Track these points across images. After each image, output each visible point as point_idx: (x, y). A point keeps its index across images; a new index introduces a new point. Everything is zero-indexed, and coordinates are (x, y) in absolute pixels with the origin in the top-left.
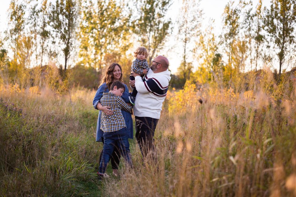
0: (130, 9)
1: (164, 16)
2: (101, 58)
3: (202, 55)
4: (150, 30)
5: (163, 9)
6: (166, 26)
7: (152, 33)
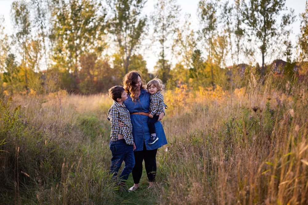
0: (104, 8)
1: (140, 13)
2: (77, 61)
3: (180, 52)
4: (126, 29)
5: (138, 6)
6: (142, 24)
7: (128, 32)
